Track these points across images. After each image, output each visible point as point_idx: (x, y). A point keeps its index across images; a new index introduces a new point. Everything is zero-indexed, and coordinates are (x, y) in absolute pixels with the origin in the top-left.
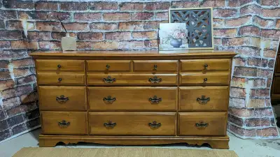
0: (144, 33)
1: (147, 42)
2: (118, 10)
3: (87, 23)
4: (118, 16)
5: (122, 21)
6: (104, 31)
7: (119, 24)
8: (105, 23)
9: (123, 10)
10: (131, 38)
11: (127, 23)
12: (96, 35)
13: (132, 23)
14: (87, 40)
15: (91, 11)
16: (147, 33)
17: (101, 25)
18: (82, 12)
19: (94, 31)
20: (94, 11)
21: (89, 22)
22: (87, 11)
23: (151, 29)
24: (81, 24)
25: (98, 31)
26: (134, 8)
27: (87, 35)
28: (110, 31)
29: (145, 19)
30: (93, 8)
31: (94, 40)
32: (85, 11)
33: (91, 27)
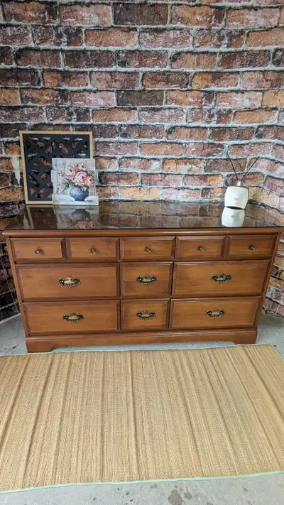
0: (204, 178)
1: (205, 192)
2: (164, 139)
3: (115, 158)
4: (163, 148)
5: (168, 157)
6: (140, 171)
7: (165, 161)
8: (142, 159)
9: (171, 139)
10: (182, 185)
11: (177, 161)
12: (127, 177)
13: (187, 160)
14: (113, 184)
15: (122, 139)
16: (209, 178)
17: (137, 162)
18: (108, 140)
19: (125, 170)
20: (126, 140)
21: (119, 156)
22: (117, 139)
23: (216, 172)
24: (106, 158)
25: (130, 170)
26: (191, 136)
27: (114, 177)
28: (149, 172)
29: (209, 154)
30: (125, 135)
31: (123, 184)
32: (112, 139)
33: (120, 164)
